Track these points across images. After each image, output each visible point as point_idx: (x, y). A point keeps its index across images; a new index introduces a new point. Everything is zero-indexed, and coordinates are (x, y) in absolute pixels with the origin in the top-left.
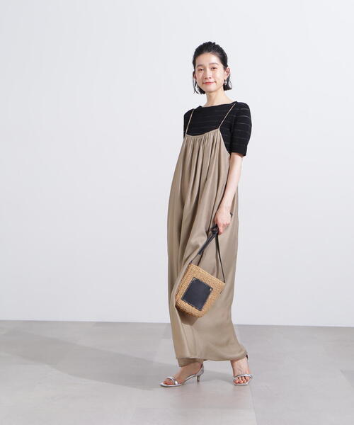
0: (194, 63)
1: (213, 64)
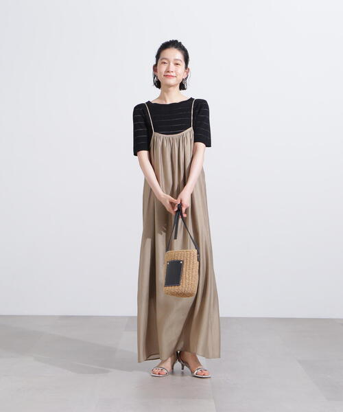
0: (158, 56)
1: (177, 60)
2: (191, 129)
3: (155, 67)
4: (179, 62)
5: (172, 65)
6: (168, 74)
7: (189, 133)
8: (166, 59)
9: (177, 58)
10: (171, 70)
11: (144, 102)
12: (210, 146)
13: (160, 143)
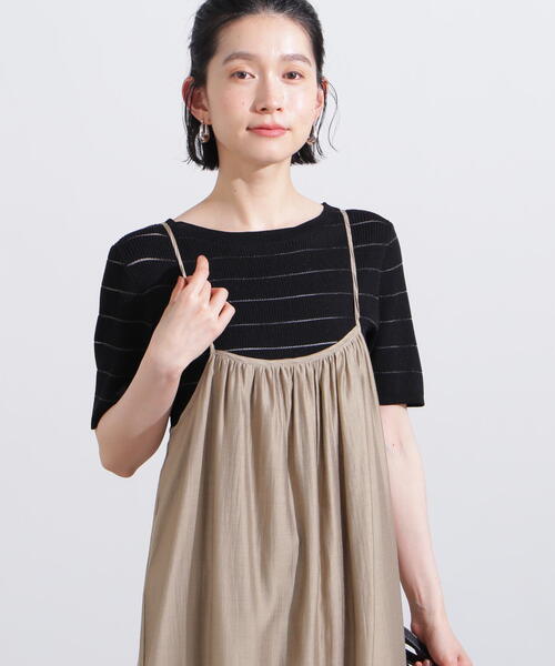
1: (291, 57)
2: (356, 333)
3: (195, 88)
4: (299, 66)
5: (274, 78)
6: (267, 120)
7: (352, 349)
9: (290, 51)
10: (275, 104)
11: (161, 220)
12: (420, 403)
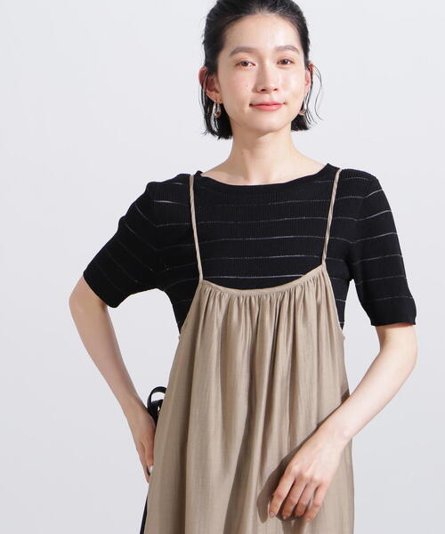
6: (266, 98)
8: (248, 50)
13: (218, 316)
